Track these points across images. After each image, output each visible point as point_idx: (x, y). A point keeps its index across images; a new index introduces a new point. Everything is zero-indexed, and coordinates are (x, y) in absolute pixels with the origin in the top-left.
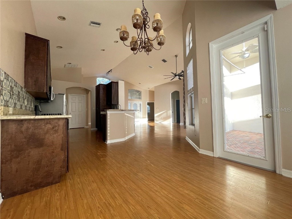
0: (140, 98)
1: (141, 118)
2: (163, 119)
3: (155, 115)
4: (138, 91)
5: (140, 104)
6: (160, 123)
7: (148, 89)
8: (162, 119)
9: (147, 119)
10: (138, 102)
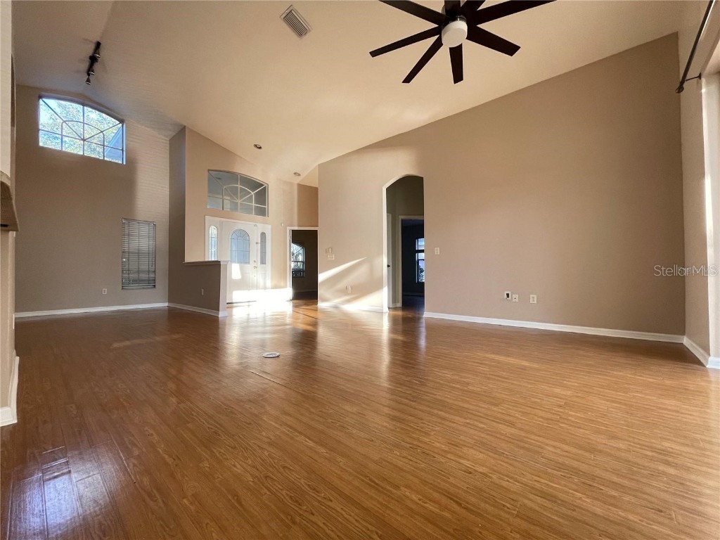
0: (262, 212)
1: (265, 288)
2: (351, 294)
3: (321, 277)
4: (255, 185)
5: (263, 235)
6: (336, 307)
7: (298, 180)
8: (344, 291)
9: (289, 292)
10: (254, 227)
